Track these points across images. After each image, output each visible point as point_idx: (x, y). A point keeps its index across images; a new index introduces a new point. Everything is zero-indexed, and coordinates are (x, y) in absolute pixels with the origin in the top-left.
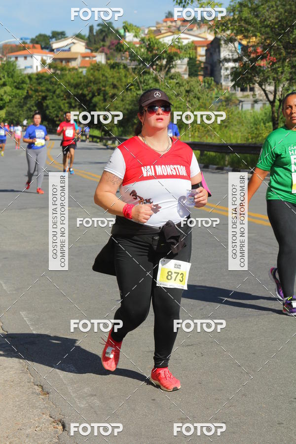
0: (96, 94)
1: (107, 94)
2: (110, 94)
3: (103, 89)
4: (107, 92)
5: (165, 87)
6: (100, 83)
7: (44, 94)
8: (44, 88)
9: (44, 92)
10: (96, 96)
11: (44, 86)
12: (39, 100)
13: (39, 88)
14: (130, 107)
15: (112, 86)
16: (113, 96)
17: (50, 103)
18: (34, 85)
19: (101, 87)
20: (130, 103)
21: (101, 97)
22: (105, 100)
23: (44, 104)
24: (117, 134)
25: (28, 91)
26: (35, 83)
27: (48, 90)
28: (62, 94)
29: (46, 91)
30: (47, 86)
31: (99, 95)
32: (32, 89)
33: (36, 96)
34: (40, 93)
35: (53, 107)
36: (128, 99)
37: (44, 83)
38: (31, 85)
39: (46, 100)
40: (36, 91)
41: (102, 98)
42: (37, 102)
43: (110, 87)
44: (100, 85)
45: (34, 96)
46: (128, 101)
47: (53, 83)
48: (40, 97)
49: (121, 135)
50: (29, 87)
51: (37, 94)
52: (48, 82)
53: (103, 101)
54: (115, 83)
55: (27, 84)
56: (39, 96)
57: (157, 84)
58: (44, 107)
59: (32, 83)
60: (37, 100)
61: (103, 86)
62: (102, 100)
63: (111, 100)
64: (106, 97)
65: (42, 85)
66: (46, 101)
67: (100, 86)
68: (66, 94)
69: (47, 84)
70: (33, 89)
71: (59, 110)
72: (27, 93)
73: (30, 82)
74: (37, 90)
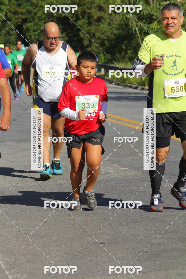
0: (81, 17)
1: (92, 17)
2: (96, 17)
3: (88, 11)
4: (92, 14)
5: (157, 10)
6: (85, 4)
7: (24, 17)
8: (24, 10)
9: (24, 14)
10: (80, 19)
11: (24, 8)
12: (19, 23)
13: (19, 10)
14: (118, 32)
15: (98, 8)
16: (99, 20)
17: (31, 26)
18: (13, 6)
19: (86, 9)
20: (118, 27)
21: (85, 21)
22: (90, 24)
23: (25, 27)
24: (103, 61)
25: (6, 13)
26: (14, 4)
27: (29, 12)
28: (44, 16)
29: (26, 13)
30: (28, 8)
31: (83, 18)
32: (10, 12)
33: (16, 19)
34: (20, 16)
35: (34, 31)
36: (115, 23)
37: (24, 5)
38: (11, 6)
39: (27, 22)
40: (16, 13)
41: (87, 21)
42: (16, 25)
43: (96, 10)
44: (85, 7)
45: (13, 19)
46: (116, 25)
47: (34, 5)
48: (20, 20)
49: (108, 63)
50: (7, 9)
51: (17, 16)
52: (29, 4)
53: (87, 25)
54: (102, 5)
55: (5, 5)
56: (19, 18)
57: (148, 7)
58: (24, 30)
59: (11, 4)
60: (17, 23)
61: (88, 8)
62: (87, 23)
63: (96, 23)
64: (91, 20)
65: (22, 7)
66: (26, 24)
67: (84, 9)
68: (48, 17)
69: (28, 6)
70: (12, 10)
71: (40, 34)
72: (6, 15)
73: (9, 3)
74: (17, 11)
